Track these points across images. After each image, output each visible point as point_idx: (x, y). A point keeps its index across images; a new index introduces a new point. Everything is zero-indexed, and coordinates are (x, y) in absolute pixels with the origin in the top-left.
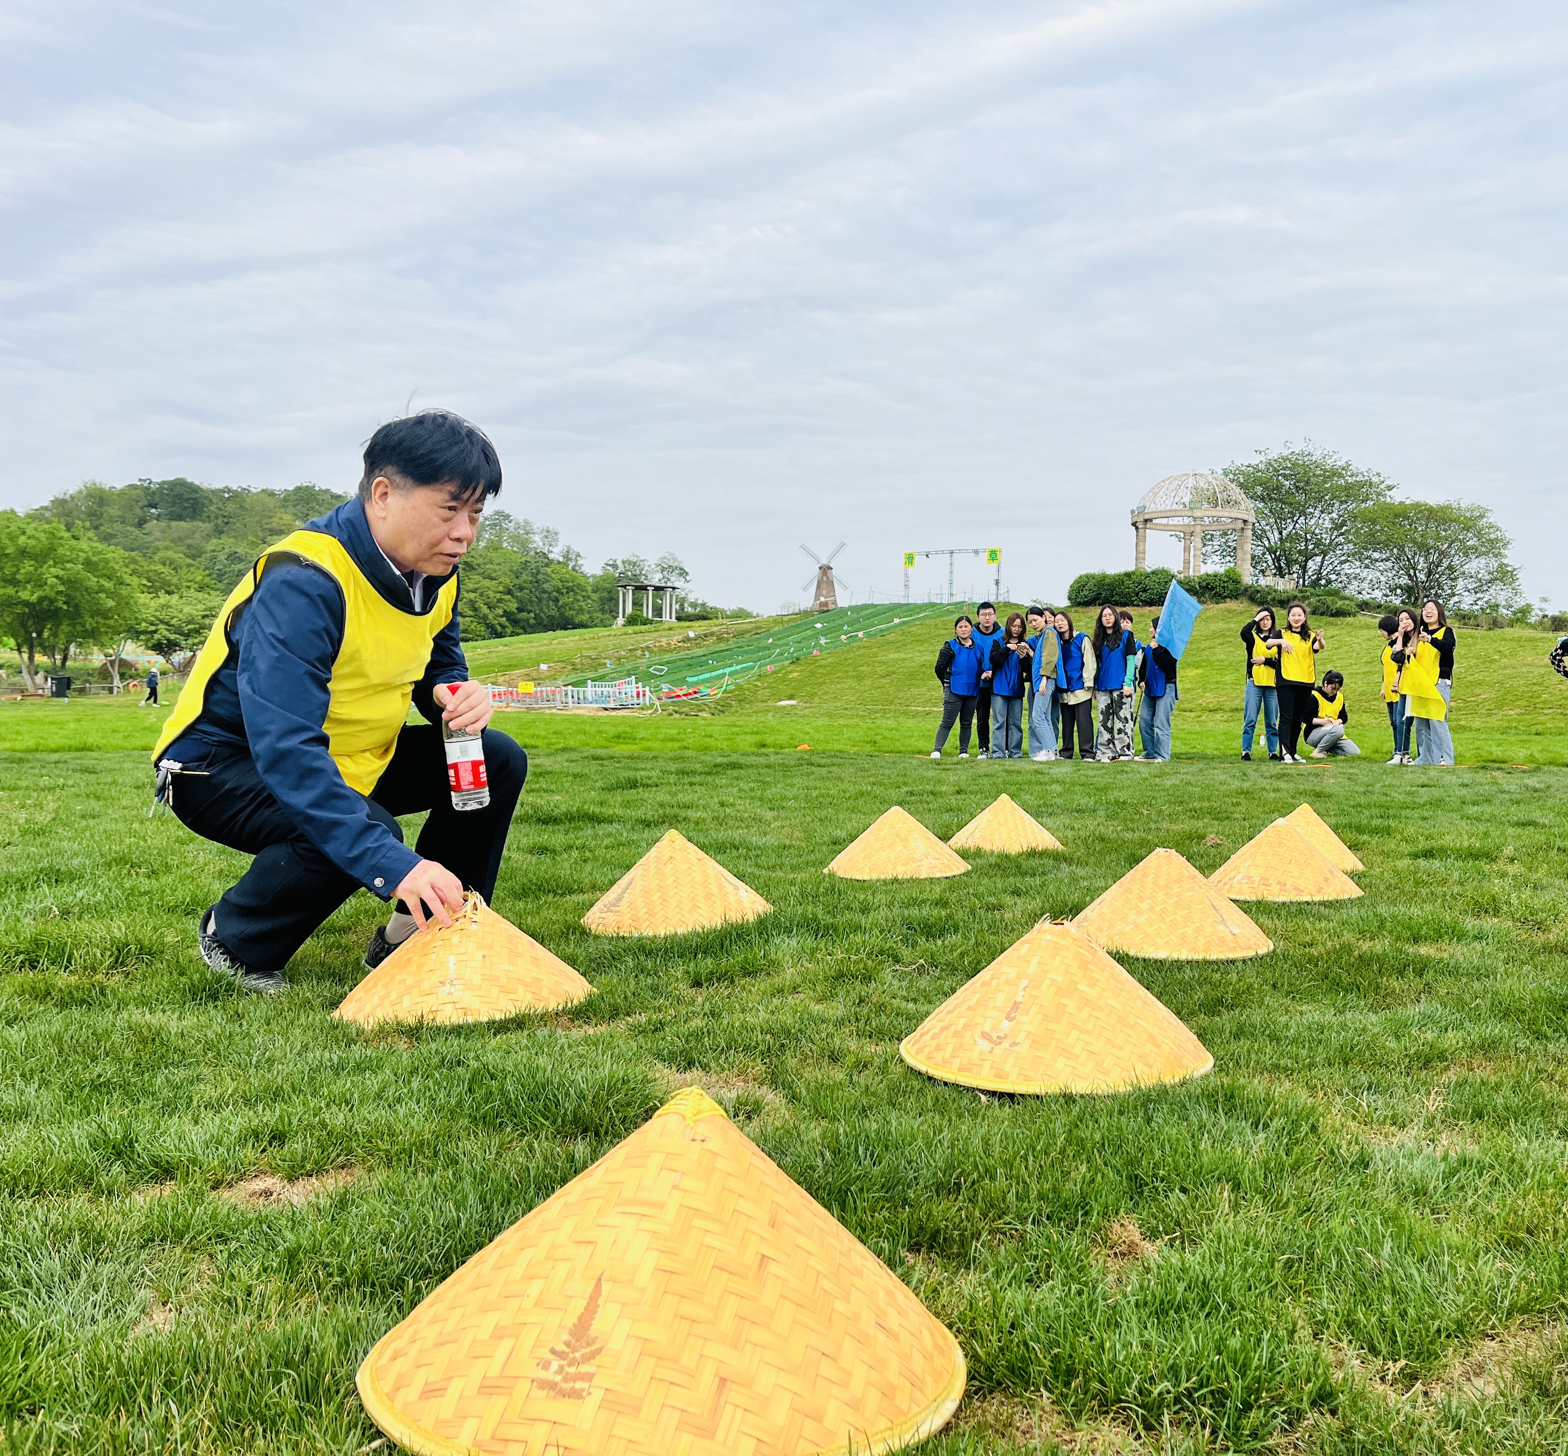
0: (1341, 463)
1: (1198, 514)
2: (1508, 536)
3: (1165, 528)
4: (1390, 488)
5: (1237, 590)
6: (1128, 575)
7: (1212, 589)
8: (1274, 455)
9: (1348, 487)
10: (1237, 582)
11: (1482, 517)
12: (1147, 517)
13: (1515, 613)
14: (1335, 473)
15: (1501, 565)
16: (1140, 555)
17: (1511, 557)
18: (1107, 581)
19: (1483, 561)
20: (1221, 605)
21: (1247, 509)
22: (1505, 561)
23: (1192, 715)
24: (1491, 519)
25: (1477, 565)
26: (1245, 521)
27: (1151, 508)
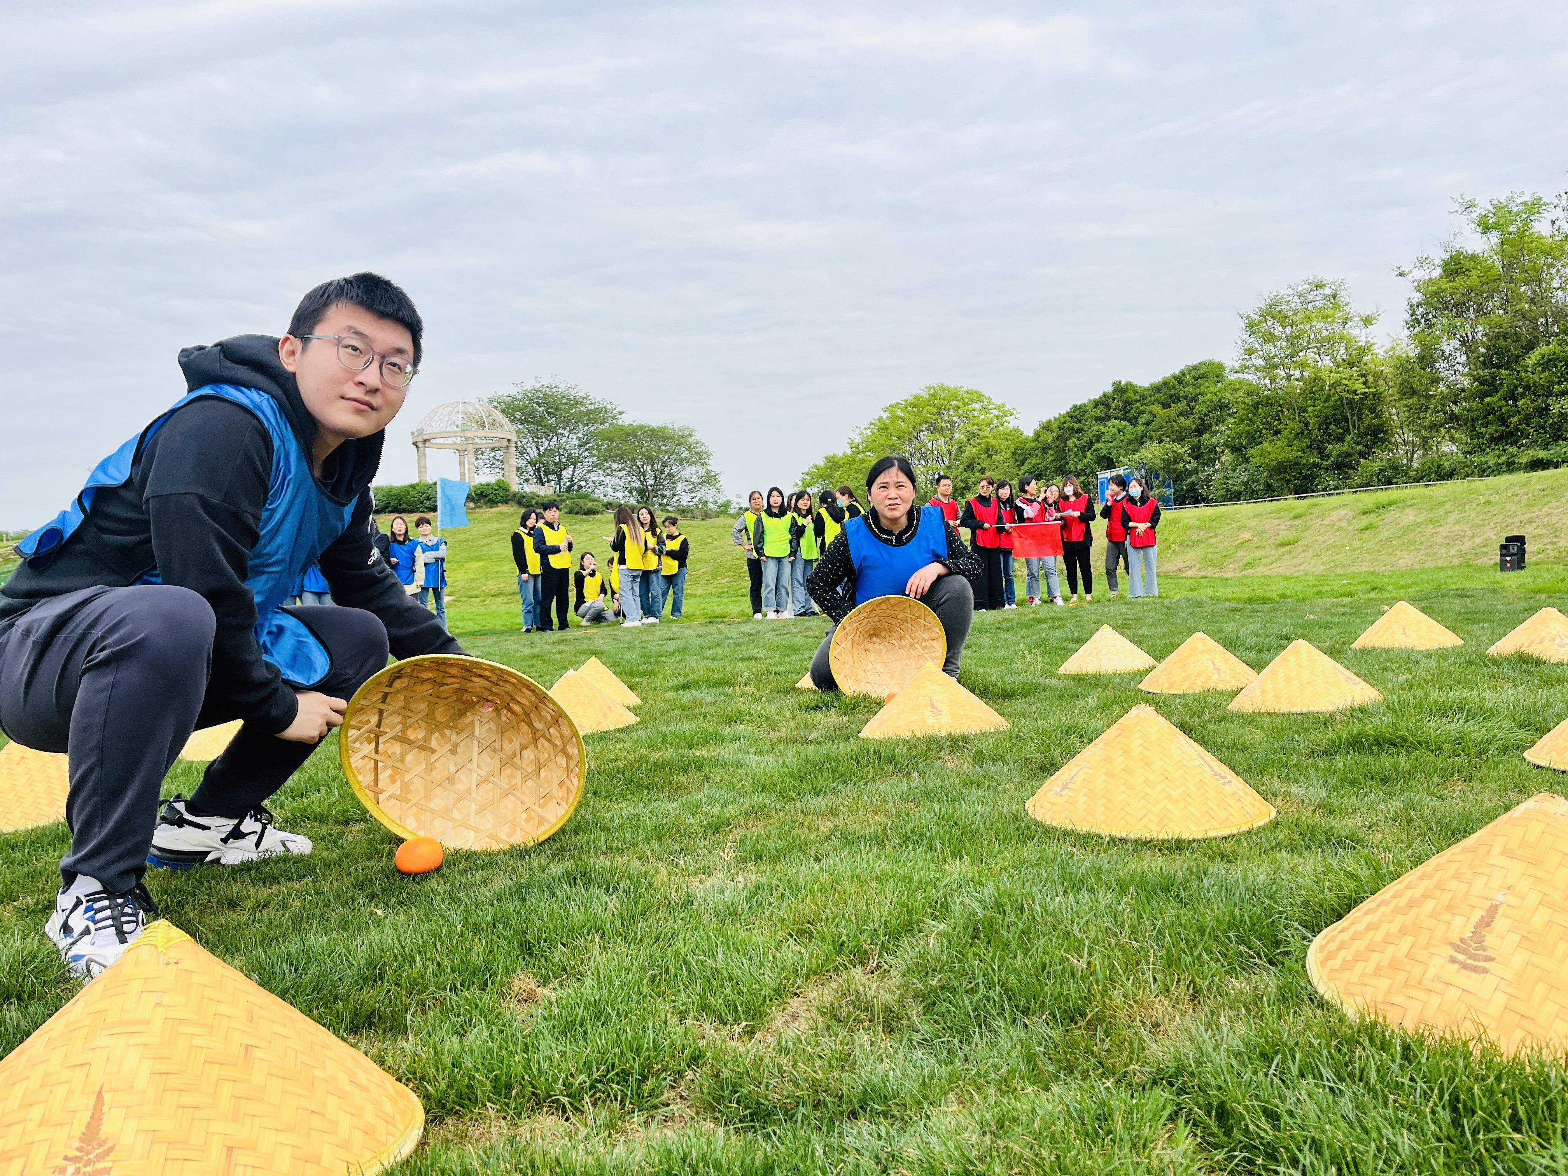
0: (581, 394)
1: (469, 435)
2: (710, 449)
3: (442, 447)
4: (621, 413)
5: (507, 496)
6: (413, 487)
7: (486, 496)
8: (530, 385)
9: (589, 413)
10: (506, 490)
11: (690, 435)
12: (425, 437)
13: (719, 507)
14: (577, 402)
15: (708, 471)
16: (422, 470)
17: (714, 465)
18: (394, 492)
19: (694, 468)
20: (494, 509)
21: (509, 430)
22: (710, 468)
23: (478, 600)
24: (697, 437)
25: (690, 472)
26: (509, 440)
27: (428, 432)
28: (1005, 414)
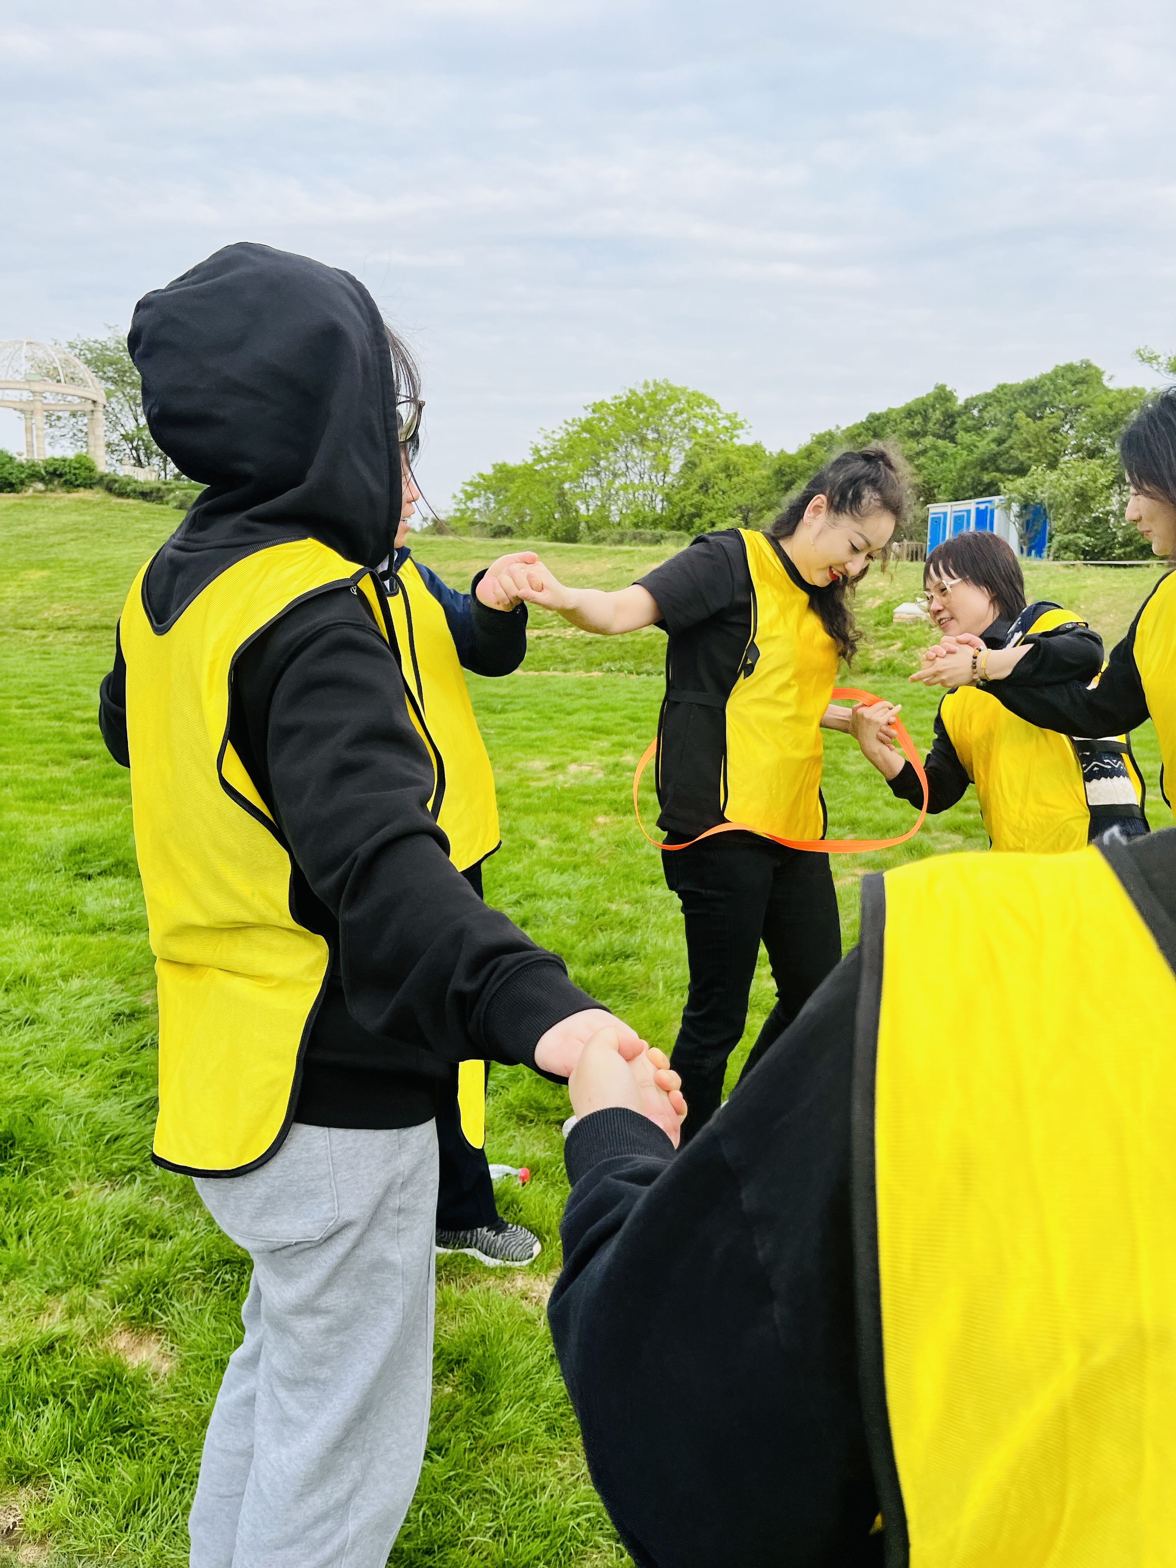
1: (37, 388)
5: (91, 478)
7: (61, 476)
10: (91, 470)
20: (73, 495)
21: (96, 389)
26: (94, 402)
28: (736, 426)
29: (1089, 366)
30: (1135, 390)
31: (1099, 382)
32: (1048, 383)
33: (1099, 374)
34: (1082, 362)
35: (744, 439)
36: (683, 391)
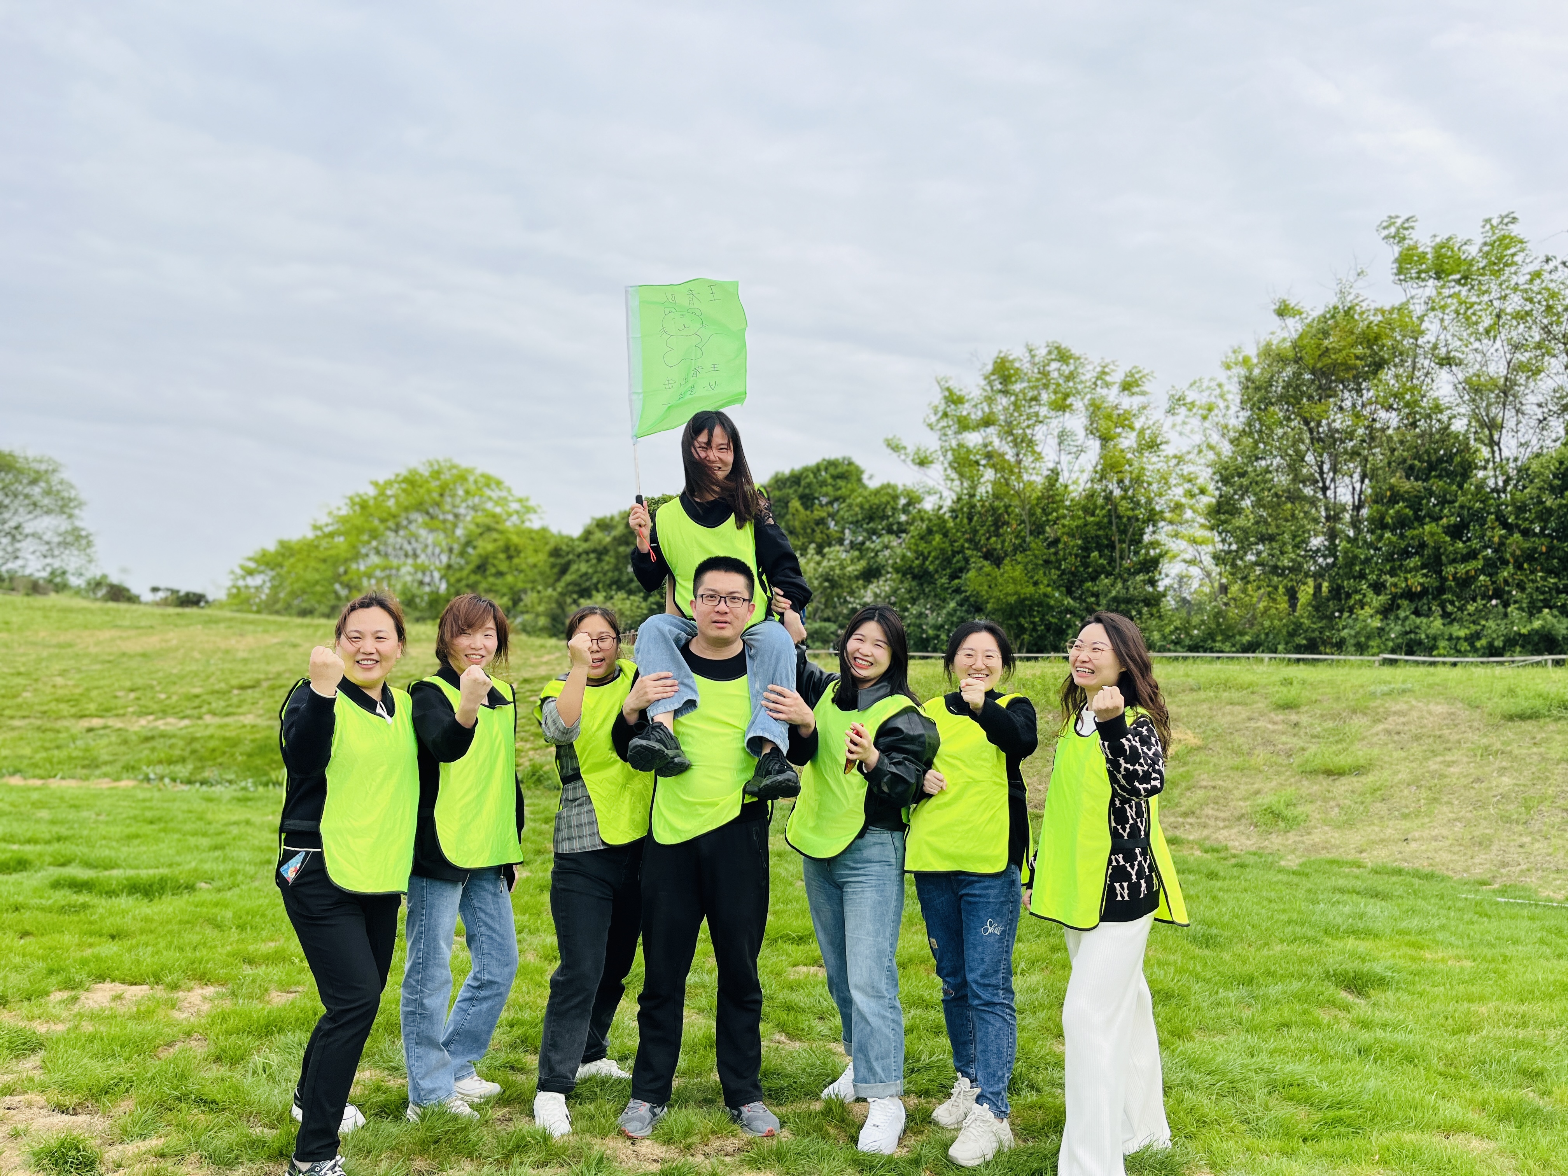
28: (529, 510)
29: (850, 464)
30: (889, 485)
31: (859, 480)
32: (811, 476)
33: (859, 472)
34: (844, 459)
35: (534, 523)
36: (470, 471)
